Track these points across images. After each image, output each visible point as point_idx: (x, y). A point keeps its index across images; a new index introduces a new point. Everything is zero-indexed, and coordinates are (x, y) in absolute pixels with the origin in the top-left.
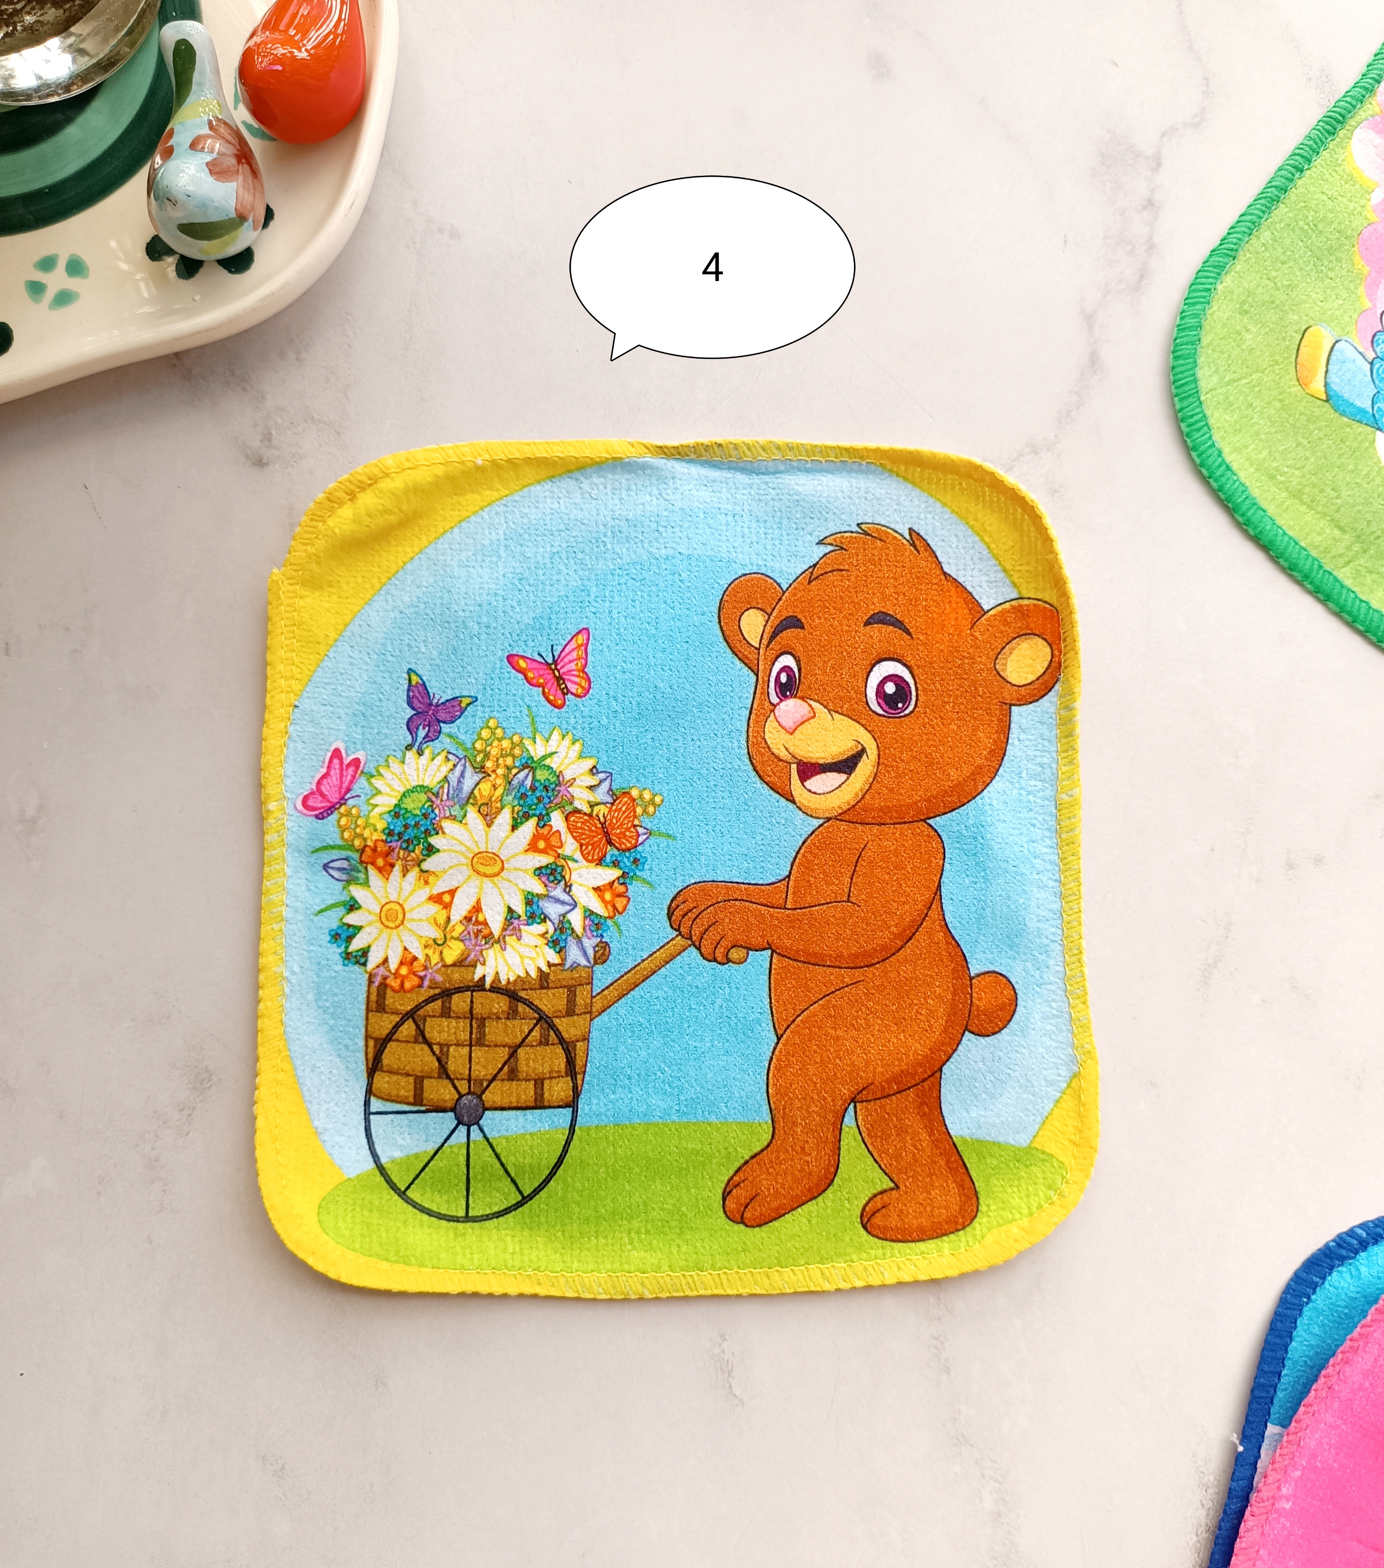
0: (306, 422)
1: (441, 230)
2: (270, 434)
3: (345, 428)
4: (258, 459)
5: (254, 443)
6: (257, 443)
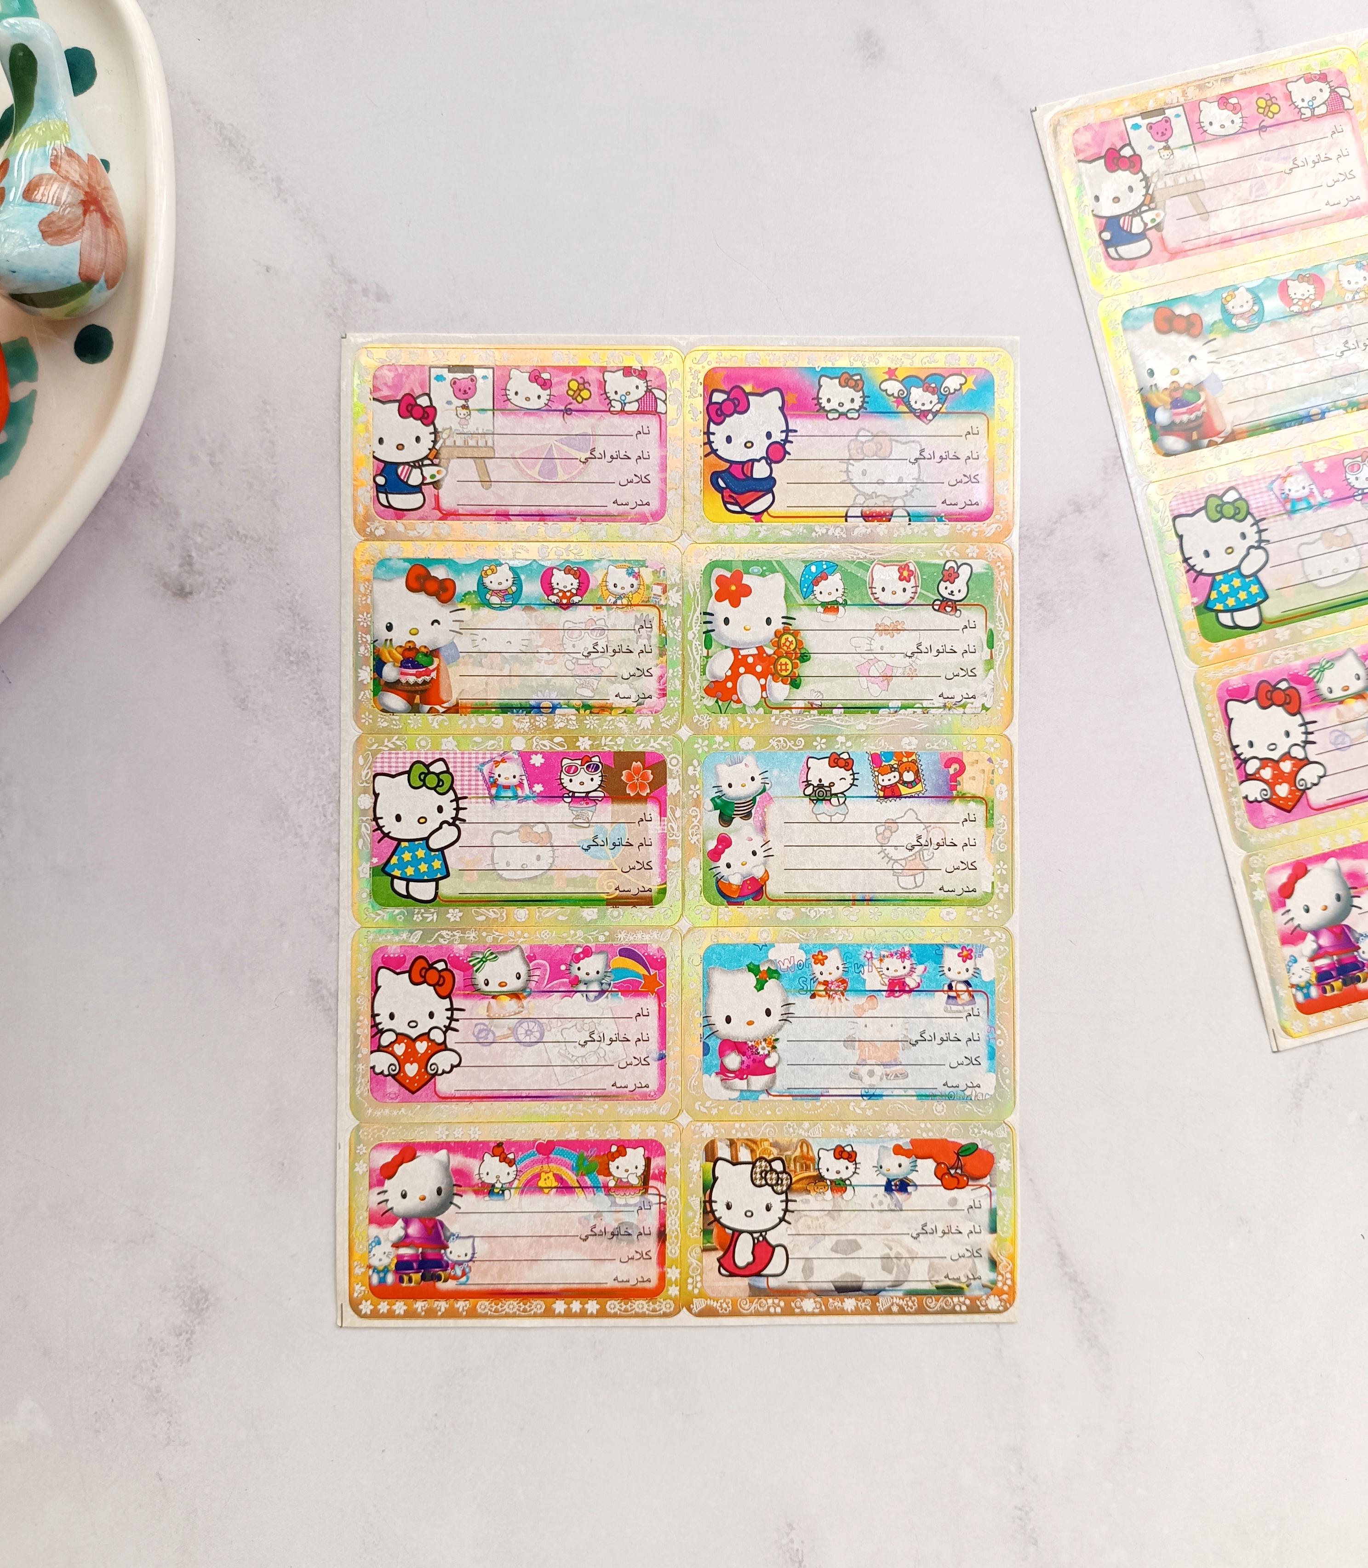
0: (231, 538)
1: (365, 292)
3: (277, 544)
4: (179, 588)
5: (172, 569)
6: (175, 569)
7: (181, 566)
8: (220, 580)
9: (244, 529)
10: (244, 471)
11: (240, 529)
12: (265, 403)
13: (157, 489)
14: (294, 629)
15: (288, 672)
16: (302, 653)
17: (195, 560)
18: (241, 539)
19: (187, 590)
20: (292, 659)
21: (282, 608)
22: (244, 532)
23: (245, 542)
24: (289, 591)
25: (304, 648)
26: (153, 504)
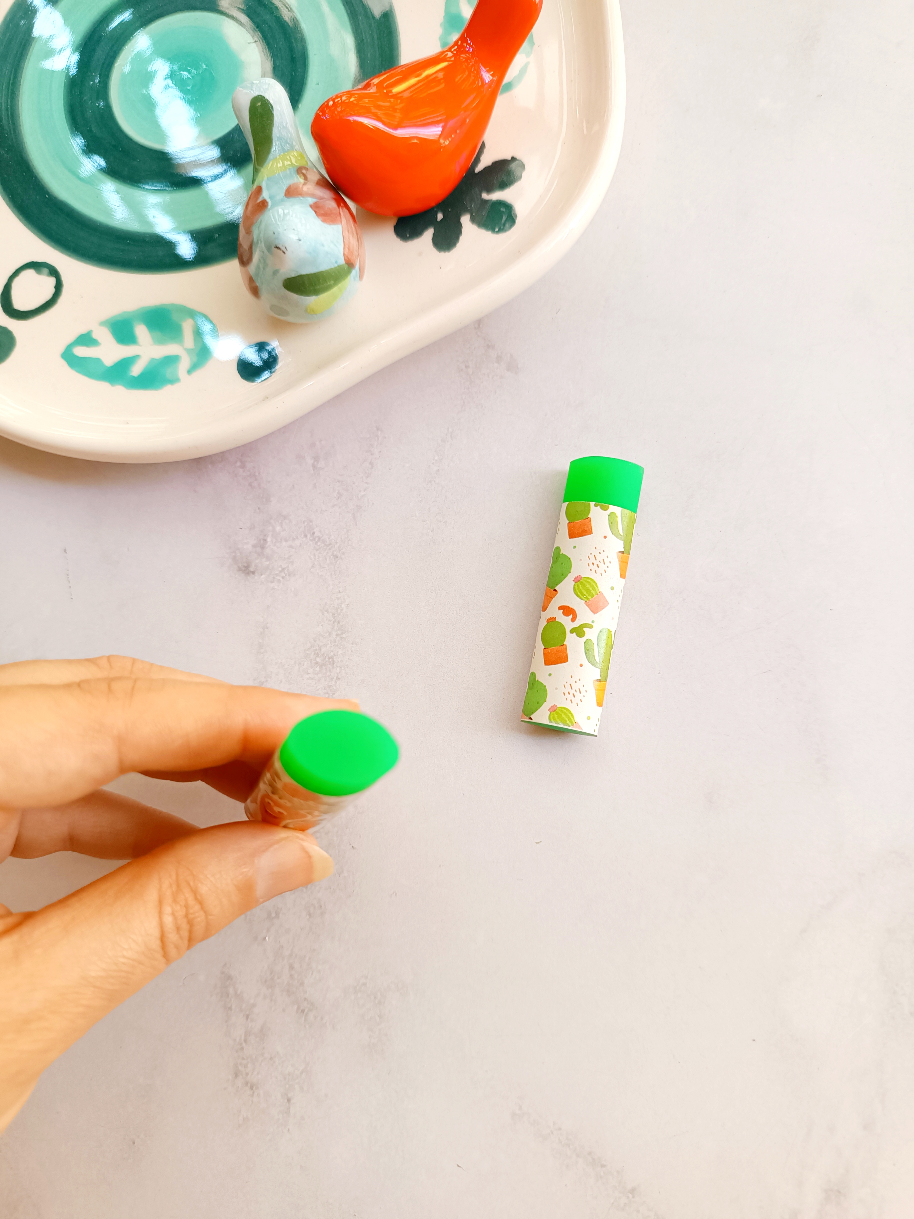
0: (306, 536)
1: (499, 359)
2: (265, 540)
3: (343, 553)
4: (246, 565)
5: (245, 547)
6: (249, 547)
7: (254, 546)
8: (283, 569)
9: (320, 531)
10: (339, 481)
11: (316, 531)
12: (378, 429)
13: (259, 474)
14: (330, 634)
15: (311, 671)
16: (329, 658)
17: (268, 544)
18: (314, 539)
19: (252, 569)
20: (318, 660)
21: (327, 611)
22: (319, 534)
23: (316, 543)
24: (338, 599)
25: (332, 654)
26: (250, 485)
